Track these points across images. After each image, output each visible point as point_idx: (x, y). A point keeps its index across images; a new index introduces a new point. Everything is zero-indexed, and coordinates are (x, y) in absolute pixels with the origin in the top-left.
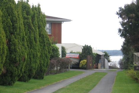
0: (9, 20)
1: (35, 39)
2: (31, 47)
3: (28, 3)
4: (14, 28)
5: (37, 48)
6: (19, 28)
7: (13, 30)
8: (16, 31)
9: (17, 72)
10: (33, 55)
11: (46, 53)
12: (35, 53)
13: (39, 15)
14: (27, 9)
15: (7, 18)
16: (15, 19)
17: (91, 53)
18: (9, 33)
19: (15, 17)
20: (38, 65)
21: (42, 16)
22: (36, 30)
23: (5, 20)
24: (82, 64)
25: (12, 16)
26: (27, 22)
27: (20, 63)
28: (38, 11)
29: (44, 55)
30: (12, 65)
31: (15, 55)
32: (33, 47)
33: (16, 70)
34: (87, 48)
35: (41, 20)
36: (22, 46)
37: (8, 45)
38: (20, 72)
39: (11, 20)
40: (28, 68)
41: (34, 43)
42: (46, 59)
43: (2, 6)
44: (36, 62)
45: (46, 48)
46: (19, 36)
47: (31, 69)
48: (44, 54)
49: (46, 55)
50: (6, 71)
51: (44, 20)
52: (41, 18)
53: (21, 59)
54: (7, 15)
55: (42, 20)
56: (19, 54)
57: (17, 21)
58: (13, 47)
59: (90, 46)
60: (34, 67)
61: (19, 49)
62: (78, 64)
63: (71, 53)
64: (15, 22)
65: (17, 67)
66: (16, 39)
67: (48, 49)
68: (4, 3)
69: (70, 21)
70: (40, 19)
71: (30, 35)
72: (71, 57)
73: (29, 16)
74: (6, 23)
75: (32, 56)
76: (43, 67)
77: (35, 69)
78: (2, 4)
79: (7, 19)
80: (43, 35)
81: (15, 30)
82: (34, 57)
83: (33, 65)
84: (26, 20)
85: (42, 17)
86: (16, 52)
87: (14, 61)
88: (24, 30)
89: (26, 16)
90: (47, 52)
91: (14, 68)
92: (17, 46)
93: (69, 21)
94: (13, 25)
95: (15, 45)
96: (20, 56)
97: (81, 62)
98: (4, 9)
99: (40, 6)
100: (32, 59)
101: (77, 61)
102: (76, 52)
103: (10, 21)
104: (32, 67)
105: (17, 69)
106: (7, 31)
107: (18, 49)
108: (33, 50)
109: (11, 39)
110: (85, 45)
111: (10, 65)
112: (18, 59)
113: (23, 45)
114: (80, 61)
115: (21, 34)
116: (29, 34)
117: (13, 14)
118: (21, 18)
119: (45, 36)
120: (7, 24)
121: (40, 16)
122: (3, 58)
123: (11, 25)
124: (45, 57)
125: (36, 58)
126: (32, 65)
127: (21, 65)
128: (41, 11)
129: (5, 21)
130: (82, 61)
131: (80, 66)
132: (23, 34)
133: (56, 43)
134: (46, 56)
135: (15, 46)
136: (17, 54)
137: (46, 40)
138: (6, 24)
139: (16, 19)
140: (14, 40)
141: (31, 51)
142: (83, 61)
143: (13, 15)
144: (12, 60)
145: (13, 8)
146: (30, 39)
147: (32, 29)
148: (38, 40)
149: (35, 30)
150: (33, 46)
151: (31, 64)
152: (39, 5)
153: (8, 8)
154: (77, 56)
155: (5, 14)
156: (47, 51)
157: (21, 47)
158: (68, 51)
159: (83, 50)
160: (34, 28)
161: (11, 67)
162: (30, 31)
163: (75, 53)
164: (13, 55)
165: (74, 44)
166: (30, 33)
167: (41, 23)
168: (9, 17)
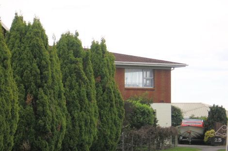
0: (35, 65)
1: (88, 95)
2: (81, 109)
3: (78, 37)
4: (43, 78)
5: (92, 110)
6: (52, 77)
7: (42, 81)
8: (46, 83)
9: (48, 147)
10: (86, 121)
11: (114, 118)
12: (89, 117)
13: (103, 56)
14: (75, 48)
15: (31, 62)
16: (45, 63)
17: (223, 119)
18: (35, 86)
19: (45, 59)
20: (94, 138)
21: (107, 58)
22: (90, 80)
23: (29, 64)
24: (208, 137)
25: (40, 59)
26: (75, 69)
27: (53, 134)
28: (101, 50)
29: (110, 121)
30: (39, 137)
31: (44, 122)
32: (85, 108)
33: (46, 145)
34: (217, 110)
35: (106, 64)
36: (57, 106)
37: (33, 104)
38: (54, 148)
39: (38, 65)
40: (77, 142)
41: (87, 101)
42: (115, 128)
43: (23, 43)
44: (90, 132)
45: (115, 109)
46: (52, 91)
47: (82, 144)
48: (112, 119)
49: (115, 121)
50: (30, 147)
51: (112, 65)
52: (106, 62)
53: (55, 127)
54: (32, 56)
55: (108, 65)
56: (51, 118)
57: (47, 67)
58: (40, 108)
59: (222, 106)
60: (87, 141)
61: (51, 111)
62: (202, 137)
63: (191, 118)
64: (44, 67)
65: (48, 140)
66: (47, 95)
67: (119, 111)
68: (28, 38)
69: (185, 66)
70: (104, 63)
71: (81, 89)
72: (190, 124)
73: (78, 59)
74: (29, 69)
75: (83, 123)
76: (110, 141)
77: (89, 144)
78: (25, 40)
79: (31, 64)
80: (109, 88)
81: (44, 81)
82: (86, 125)
83: (86, 137)
84: (73, 65)
85: (107, 60)
86: (45, 116)
87: (43, 131)
88: (61, 81)
89: (73, 58)
90: (117, 117)
91: (44, 142)
92: (48, 107)
93: (183, 65)
94: (41, 73)
95: (44, 105)
96: (53, 122)
97: (206, 133)
98: (27, 48)
99: (105, 42)
100: (83, 128)
101: (200, 132)
102: (200, 116)
103: (37, 67)
104: (83, 140)
105: (48, 143)
106: (31, 82)
107: (48, 112)
108: (85, 114)
109: (37, 96)
110: (214, 105)
111: (36, 137)
112: (48, 127)
113: (60, 105)
114: (205, 131)
115: (56, 87)
116: (78, 87)
117: (42, 55)
118: (56, 61)
119: (112, 91)
120: (31, 72)
121: (105, 59)
122: (12, 125)
123: (38, 73)
124: (113, 124)
125: (91, 126)
126: (83, 137)
127: (55, 137)
128: (106, 50)
129: (28, 66)
130: (208, 132)
131: (206, 139)
132: (60, 87)
133: (152, 102)
134: (115, 123)
135: (43, 107)
136: (47, 119)
137: (115, 96)
138: (29, 72)
139: (47, 63)
140: (42, 97)
141: (82, 115)
142: (210, 131)
143: (41, 57)
144: (40, 130)
145: (42, 45)
146: (80, 95)
147: (83, 79)
148: (93, 96)
149: (88, 81)
150: (85, 106)
151: (81, 136)
152: (103, 41)
153: (34, 46)
154: (200, 123)
155: (29, 55)
156: (117, 115)
157: (56, 108)
158: (186, 116)
159: (209, 113)
160: (86, 78)
161: (39, 140)
162: (79, 83)
163: (197, 118)
164: (40, 121)
165: (200, 103)
166: (80, 85)
167: (106, 70)
168: (35, 60)
